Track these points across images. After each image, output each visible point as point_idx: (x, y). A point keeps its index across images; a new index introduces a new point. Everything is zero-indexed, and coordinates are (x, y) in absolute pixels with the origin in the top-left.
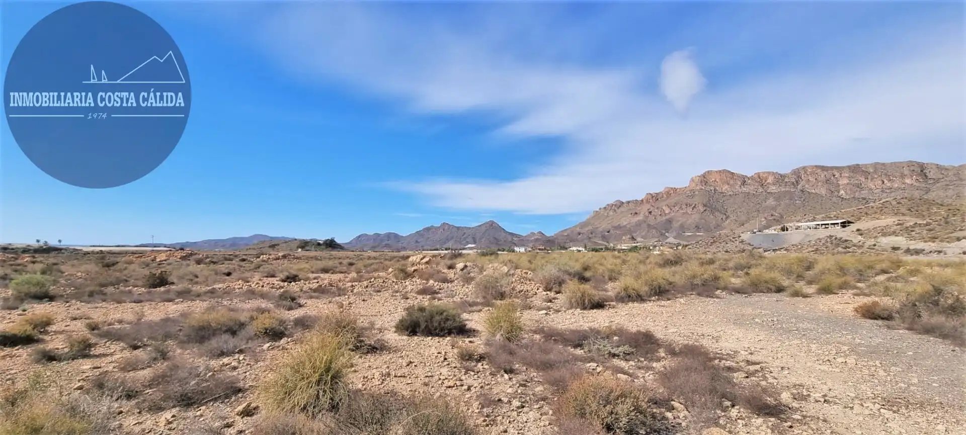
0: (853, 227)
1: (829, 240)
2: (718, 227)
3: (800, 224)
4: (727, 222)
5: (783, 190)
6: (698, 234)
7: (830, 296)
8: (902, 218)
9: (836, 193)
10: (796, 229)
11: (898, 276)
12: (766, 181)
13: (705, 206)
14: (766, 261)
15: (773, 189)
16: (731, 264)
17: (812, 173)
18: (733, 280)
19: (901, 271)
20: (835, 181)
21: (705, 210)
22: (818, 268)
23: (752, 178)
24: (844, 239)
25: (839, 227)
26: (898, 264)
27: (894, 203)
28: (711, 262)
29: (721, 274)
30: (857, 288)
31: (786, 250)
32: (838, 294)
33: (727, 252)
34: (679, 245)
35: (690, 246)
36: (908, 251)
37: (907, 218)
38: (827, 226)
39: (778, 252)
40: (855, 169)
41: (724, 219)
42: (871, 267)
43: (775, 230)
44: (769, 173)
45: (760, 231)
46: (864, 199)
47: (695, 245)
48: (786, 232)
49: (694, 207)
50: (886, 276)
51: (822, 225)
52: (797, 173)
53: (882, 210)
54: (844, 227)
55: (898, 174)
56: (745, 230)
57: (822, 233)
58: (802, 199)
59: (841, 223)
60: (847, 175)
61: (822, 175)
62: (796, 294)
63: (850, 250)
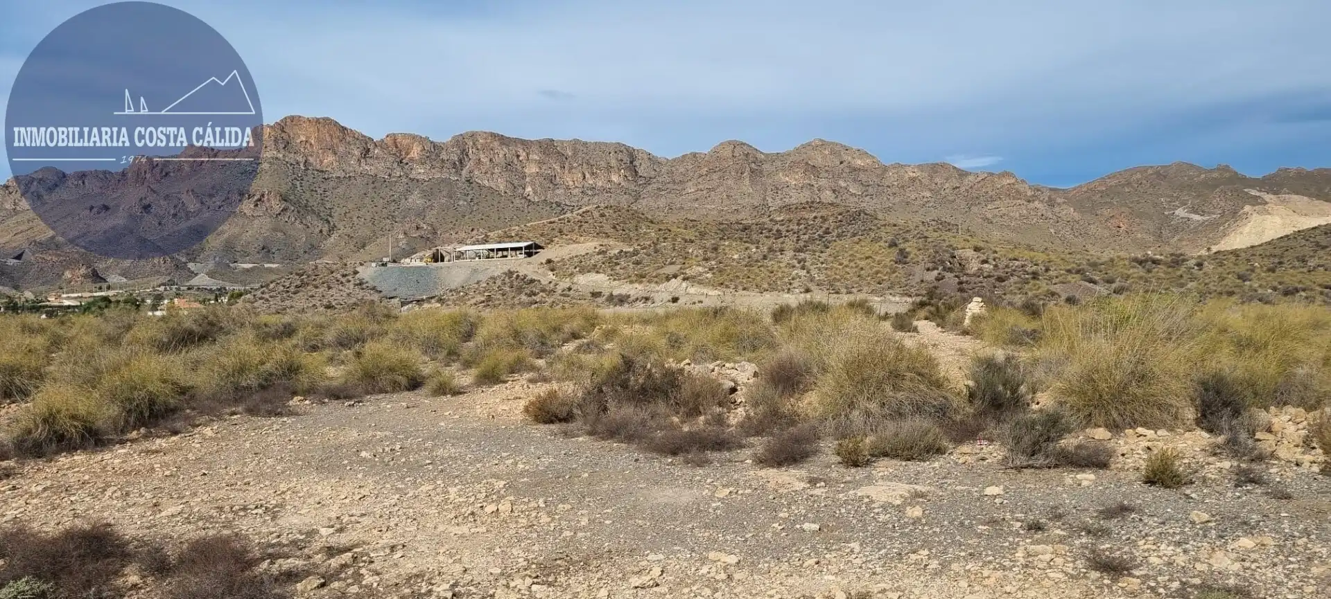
0: (543, 256)
1: (507, 280)
2: (313, 249)
3: (463, 248)
4: (332, 240)
5: (438, 176)
6: (266, 266)
7: (496, 387)
8: (606, 241)
9: (520, 190)
10: (458, 258)
11: (592, 343)
12: (407, 154)
13: (284, 199)
14: (399, 325)
15: (420, 172)
16: (330, 336)
17: (484, 148)
18: (331, 371)
19: (596, 334)
20: (519, 168)
21: (285, 210)
22: (483, 333)
23: (381, 145)
24: (529, 278)
25: (523, 256)
26: (592, 321)
27: (596, 214)
28: (288, 331)
29: (310, 360)
30: (533, 368)
31: (441, 300)
32: (505, 382)
33: (329, 307)
34: (221, 292)
35: (248, 296)
36: (611, 298)
37: (612, 242)
38: (505, 253)
39: (426, 306)
40: (548, 147)
41: (325, 233)
42: (556, 330)
43: (421, 259)
44: (414, 137)
45: (394, 261)
46: (558, 204)
47: (259, 293)
48: (440, 264)
49: (260, 200)
50: (578, 342)
51: (499, 250)
52: (461, 143)
53: (581, 227)
54: (529, 255)
55: (603, 164)
56: (367, 258)
57: (498, 267)
58: (469, 198)
59: (527, 248)
60: (536, 157)
61: (502, 152)
62: (444, 389)
63: (537, 298)
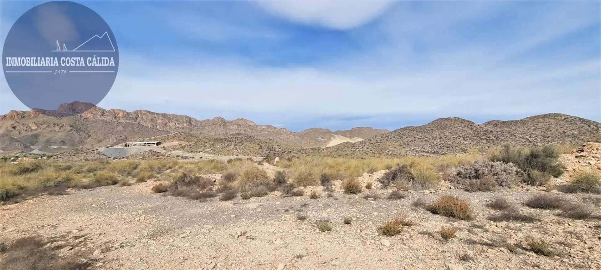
0: (162, 145)
1: (150, 152)
2: (81, 142)
3: (136, 143)
4: (89, 139)
5: (128, 122)
6: (63, 147)
7: (143, 183)
8: (181, 142)
9: (155, 127)
10: (134, 146)
11: (175, 170)
12: (118, 115)
13: (71, 126)
14: (111, 165)
15: (122, 120)
16: (85, 169)
17: (144, 115)
18: (84, 180)
19: (177, 167)
20: (155, 120)
21: (71, 130)
22: (140, 167)
23: (109, 112)
24: (157, 151)
25: (156, 145)
26: (175, 164)
27: (179, 134)
28: (69, 168)
29: (75, 176)
30: (156, 177)
31: (127, 158)
32: (147, 181)
33: (87, 160)
34: (44, 155)
35: (54, 157)
36: (182, 157)
37: (183, 142)
38: (150, 144)
39: (122, 160)
40: (164, 116)
41: (86, 138)
42: (164, 166)
43: (121, 146)
44: (120, 110)
45: (111, 146)
46: (167, 131)
47: (59, 156)
48: (127, 147)
49: (62, 126)
50: (171, 169)
51: (147, 144)
52: (137, 113)
53: (174, 137)
54: (158, 145)
55: (181, 121)
56: (102, 145)
57: (147, 148)
58: (138, 129)
59: (157, 143)
60: (161, 118)
61: (150, 117)
62: (125, 184)
63: (159, 157)
